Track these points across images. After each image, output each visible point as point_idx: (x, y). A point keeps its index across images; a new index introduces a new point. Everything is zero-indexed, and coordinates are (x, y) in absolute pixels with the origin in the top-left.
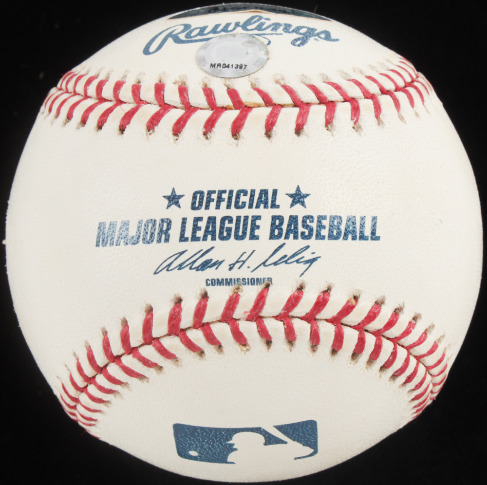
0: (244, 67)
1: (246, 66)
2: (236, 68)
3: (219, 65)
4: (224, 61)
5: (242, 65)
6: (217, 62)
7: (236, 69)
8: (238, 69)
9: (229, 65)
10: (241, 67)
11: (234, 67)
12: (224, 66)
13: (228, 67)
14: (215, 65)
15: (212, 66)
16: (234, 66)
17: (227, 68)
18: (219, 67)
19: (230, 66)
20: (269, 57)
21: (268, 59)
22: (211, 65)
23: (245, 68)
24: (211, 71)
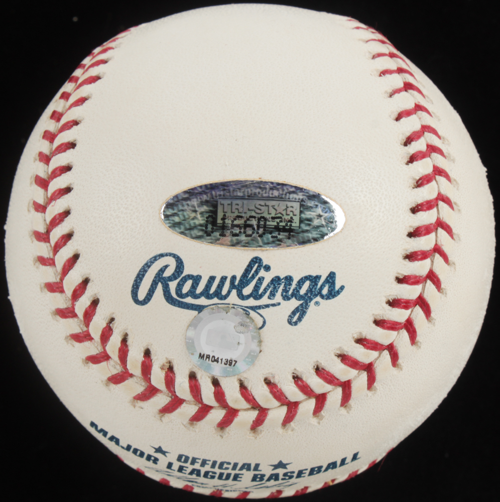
0: (233, 363)
1: (236, 362)
2: (225, 364)
3: (208, 357)
4: (213, 351)
5: (232, 360)
6: (206, 353)
7: (225, 366)
8: (228, 365)
9: (218, 358)
10: (230, 365)
11: (223, 363)
12: (213, 360)
13: (217, 361)
14: (204, 355)
15: (201, 356)
16: (224, 361)
17: (215, 363)
18: (208, 359)
19: (220, 360)
20: (261, 349)
21: (261, 351)
22: (200, 354)
23: (234, 365)
24: (199, 363)
